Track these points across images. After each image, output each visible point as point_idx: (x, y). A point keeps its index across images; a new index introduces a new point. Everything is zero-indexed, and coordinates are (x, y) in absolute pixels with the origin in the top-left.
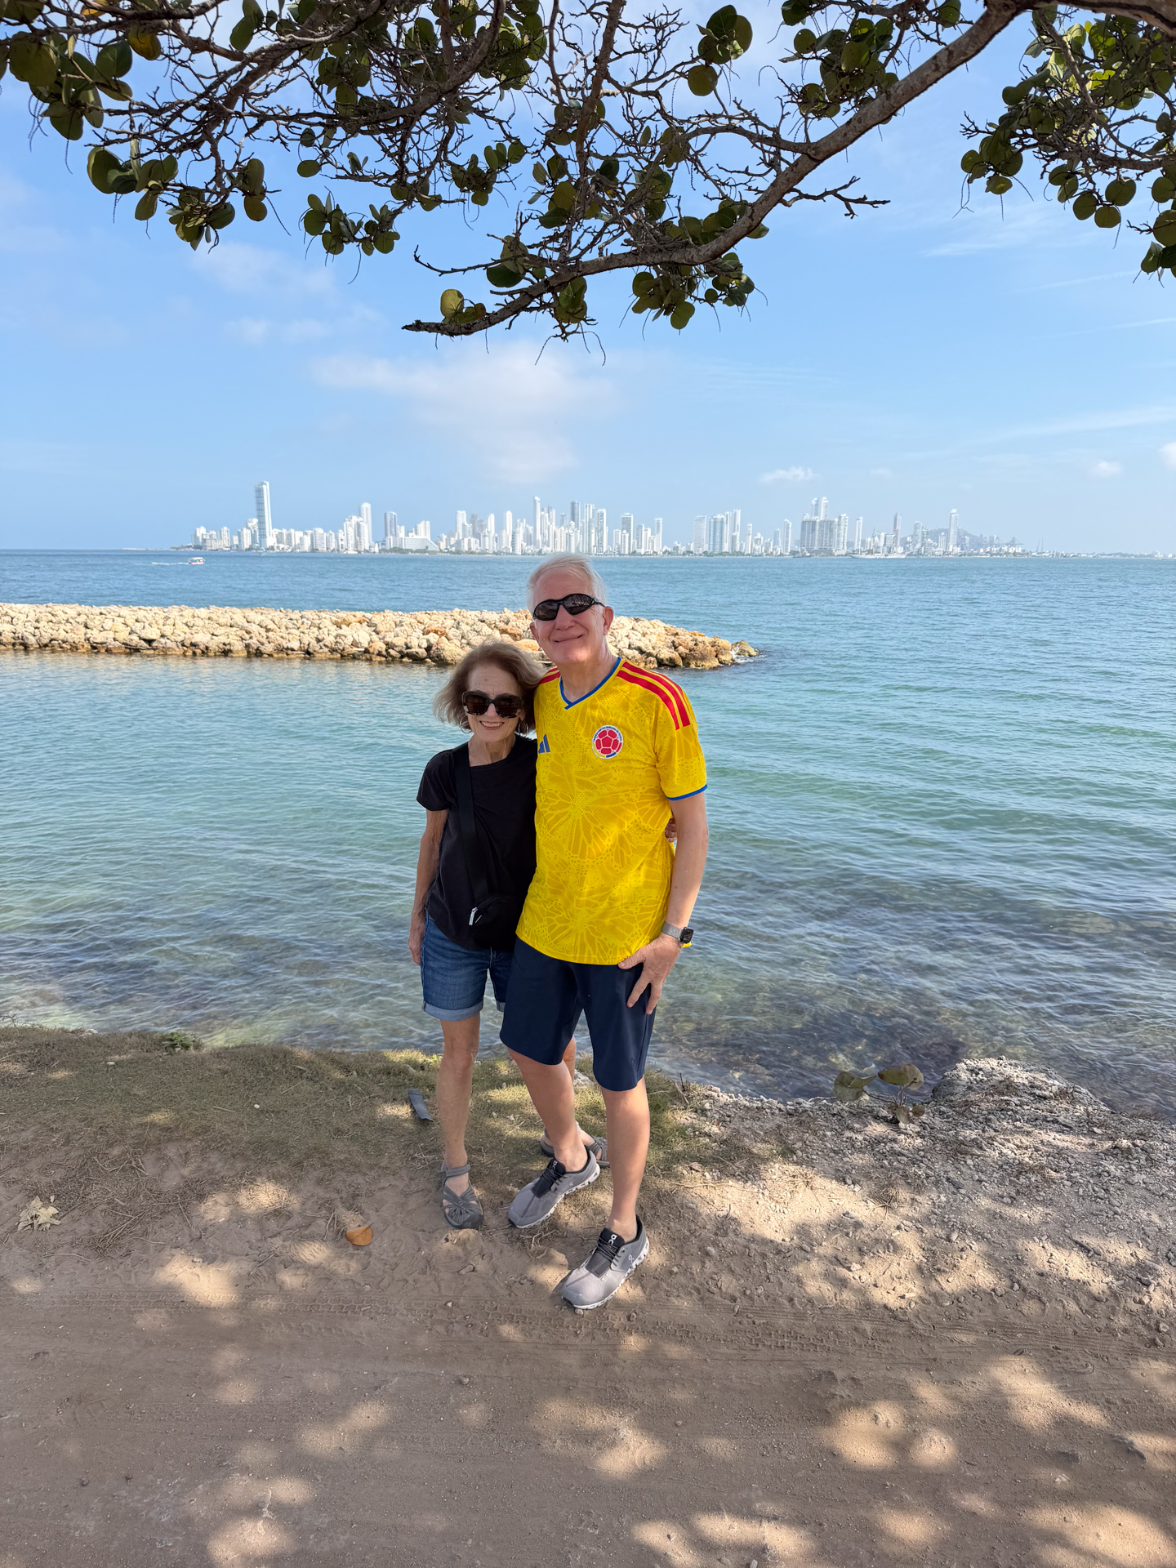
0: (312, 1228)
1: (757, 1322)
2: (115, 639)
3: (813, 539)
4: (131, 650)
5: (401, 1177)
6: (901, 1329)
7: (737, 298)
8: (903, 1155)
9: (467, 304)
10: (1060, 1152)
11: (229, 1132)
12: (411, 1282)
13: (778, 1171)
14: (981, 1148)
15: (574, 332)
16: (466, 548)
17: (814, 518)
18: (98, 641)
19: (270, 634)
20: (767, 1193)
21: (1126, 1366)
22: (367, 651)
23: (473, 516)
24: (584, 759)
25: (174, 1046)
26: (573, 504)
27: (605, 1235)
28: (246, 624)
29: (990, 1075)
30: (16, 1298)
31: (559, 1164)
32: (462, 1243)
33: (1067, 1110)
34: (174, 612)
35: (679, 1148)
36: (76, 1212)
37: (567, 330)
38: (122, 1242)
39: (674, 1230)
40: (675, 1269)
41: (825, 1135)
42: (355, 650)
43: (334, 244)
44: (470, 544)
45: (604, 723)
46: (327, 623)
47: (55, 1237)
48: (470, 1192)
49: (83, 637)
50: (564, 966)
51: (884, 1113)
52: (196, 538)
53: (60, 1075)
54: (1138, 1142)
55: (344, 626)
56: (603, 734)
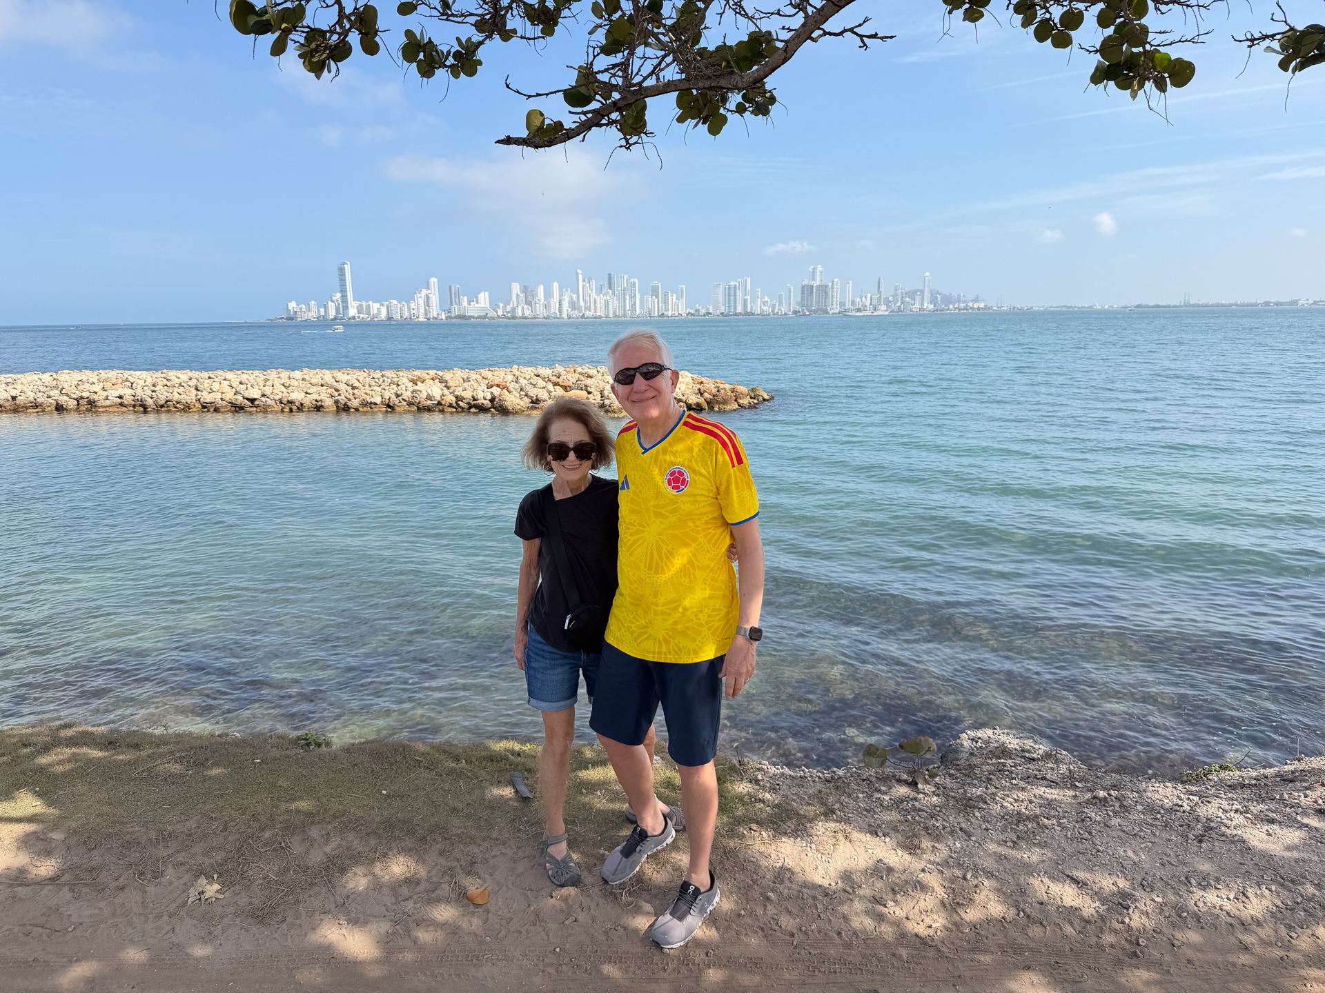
0: (438, 892)
1: (813, 953)
2: (222, 399)
3: (812, 299)
4: (237, 409)
5: (510, 846)
6: (931, 953)
7: (762, 109)
8: (923, 811)
9: (547, 122)
10: (1050, 803)
11: (362, 814)
12: (524, 932)
13: (822, 828)
14: (986, 802)
15: (636, 143)
16: (520, 314)
17: (811, 283)
18: (208, 401)
19: (356, 391)
20: (813, 846)
21: (1114, 974)
22: (439, 403)
23: (525, 287)
24: (659, 494)
25: (308, 744)
26: (610, 275)
27: (685, 886)
28: (335, 383)
29: (988, 742)
30: (191, 962)
31: (642, 830)
32: (565, 899)
33: (1052, 769)
34: (272, 374)
35: (739, 813)
36: (237, 887)
37: (630, 141)
38: (278, 910)
39: (739, 880)
40: (743, 912)
41: (858, 797)
42: (429, 402)
43: (427, 70)
44: (523, 310)
45: (674, 464)
46: (405, 380)
47: (220, 909)
48: (568, 857)
49: (194, 398)
50: (644, 664)
51: (905, 777)
52: (288, 310)
53: (216, 771)
54: (1112, 792)
55: (419, 383)
56: (673, 474)
